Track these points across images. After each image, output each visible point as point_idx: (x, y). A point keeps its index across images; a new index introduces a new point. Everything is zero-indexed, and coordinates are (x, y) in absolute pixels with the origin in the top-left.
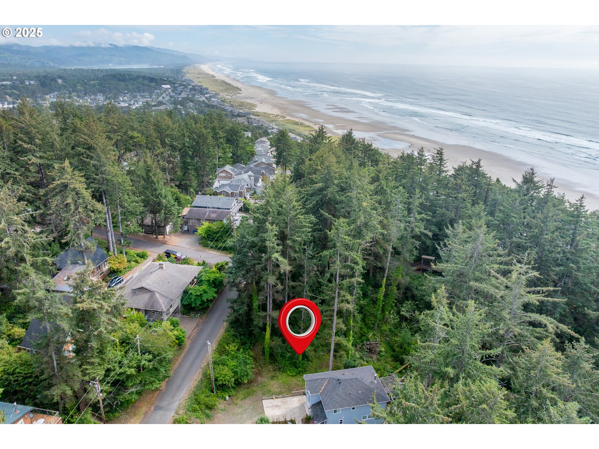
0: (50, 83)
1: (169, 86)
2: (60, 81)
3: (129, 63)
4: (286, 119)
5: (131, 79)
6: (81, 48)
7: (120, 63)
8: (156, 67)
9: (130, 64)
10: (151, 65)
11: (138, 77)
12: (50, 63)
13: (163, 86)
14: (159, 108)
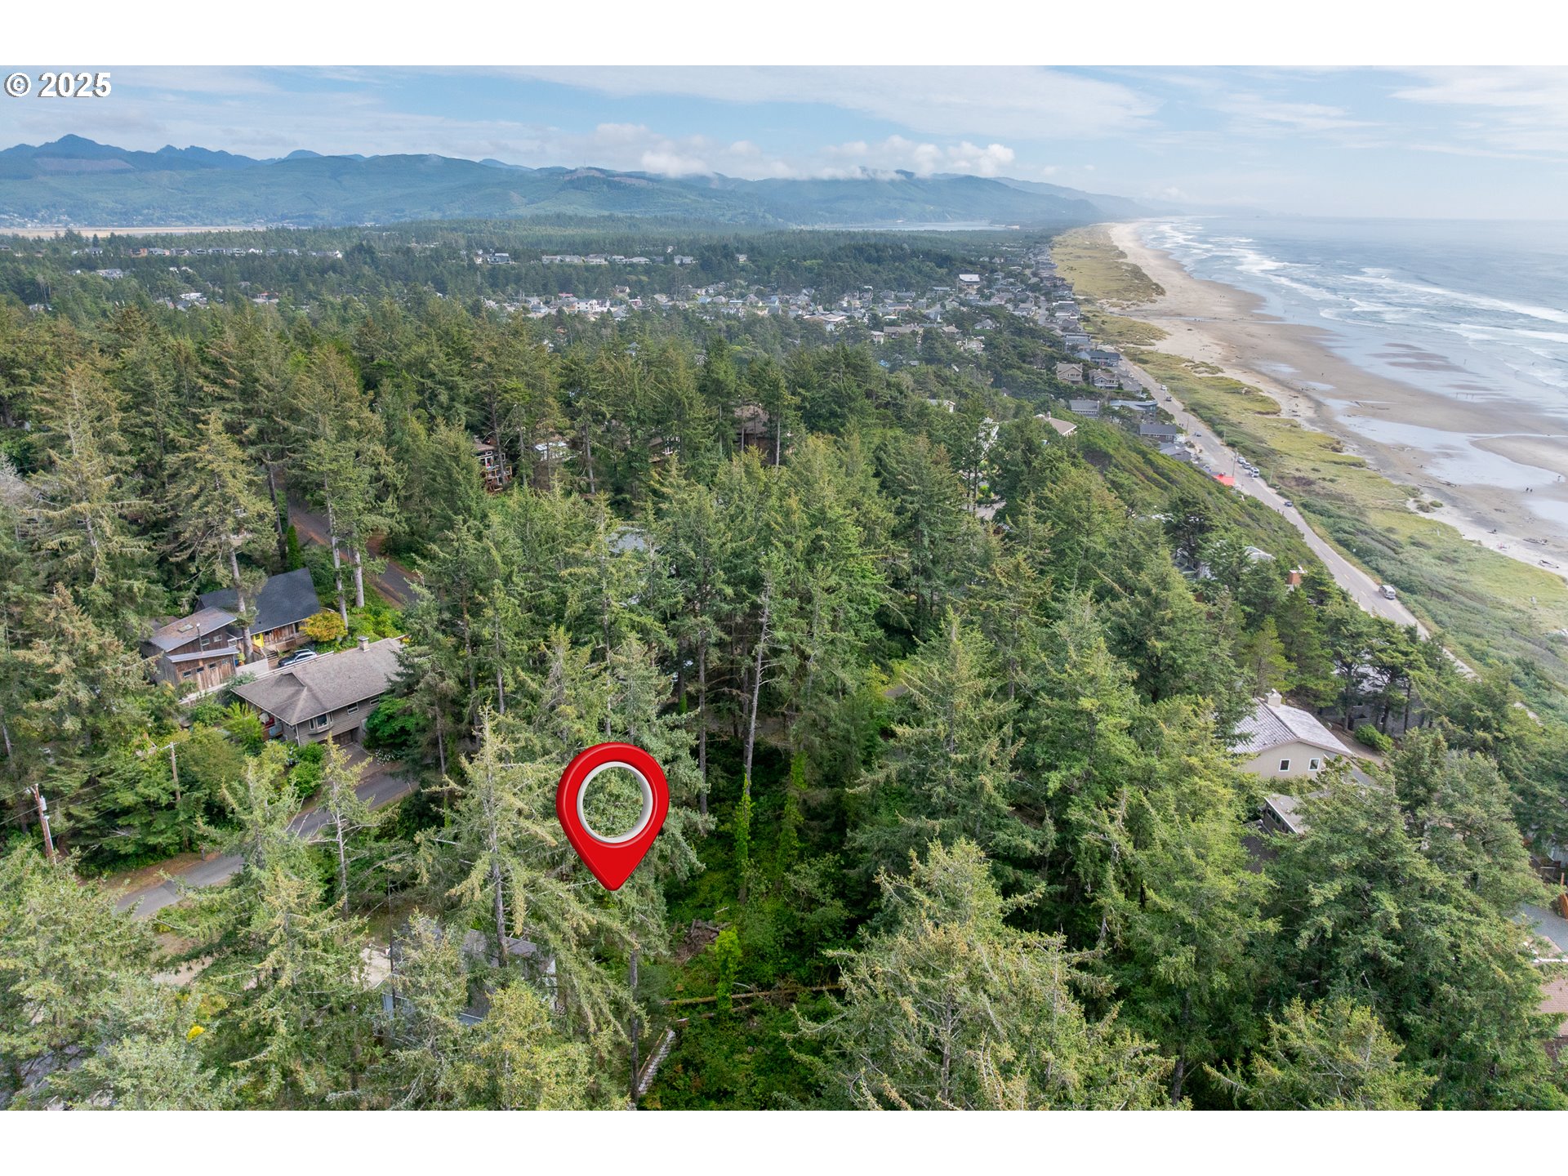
0: (720, 263)
1: (975, 278)
2: (742, 259)
3: (941, 218)
4: (1220, 375)
5: (894, 258)
6: (834, 183)
7: (922, 218)
8: (998, 228)
9: (945, 220)
10: (993, 222)
11: (914, 254)
12: (768, 216)
13: (962, 277)
14: (899, 329)
